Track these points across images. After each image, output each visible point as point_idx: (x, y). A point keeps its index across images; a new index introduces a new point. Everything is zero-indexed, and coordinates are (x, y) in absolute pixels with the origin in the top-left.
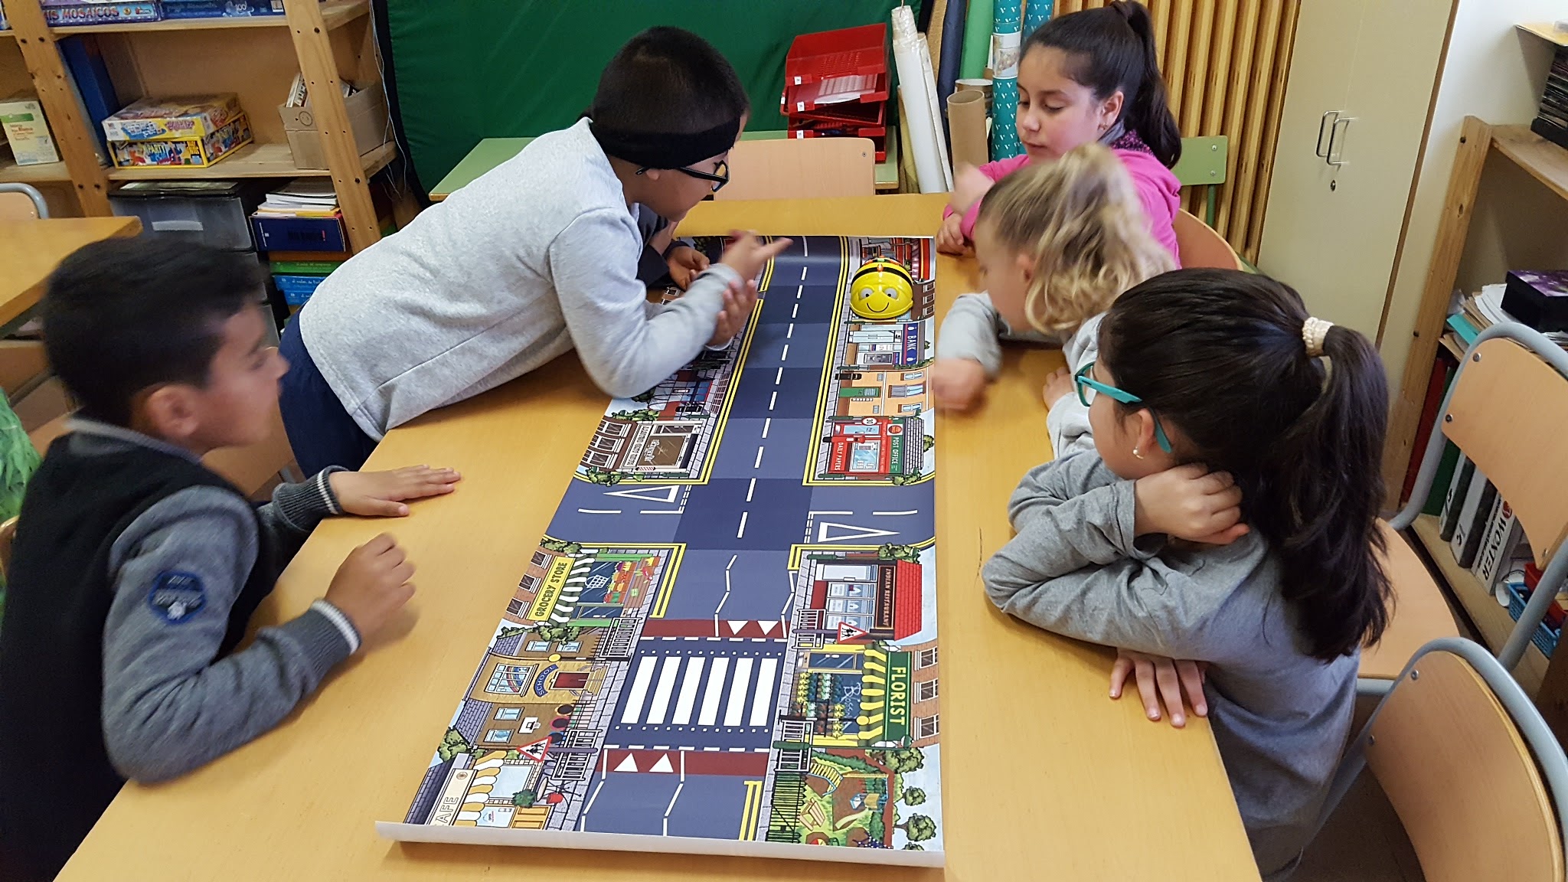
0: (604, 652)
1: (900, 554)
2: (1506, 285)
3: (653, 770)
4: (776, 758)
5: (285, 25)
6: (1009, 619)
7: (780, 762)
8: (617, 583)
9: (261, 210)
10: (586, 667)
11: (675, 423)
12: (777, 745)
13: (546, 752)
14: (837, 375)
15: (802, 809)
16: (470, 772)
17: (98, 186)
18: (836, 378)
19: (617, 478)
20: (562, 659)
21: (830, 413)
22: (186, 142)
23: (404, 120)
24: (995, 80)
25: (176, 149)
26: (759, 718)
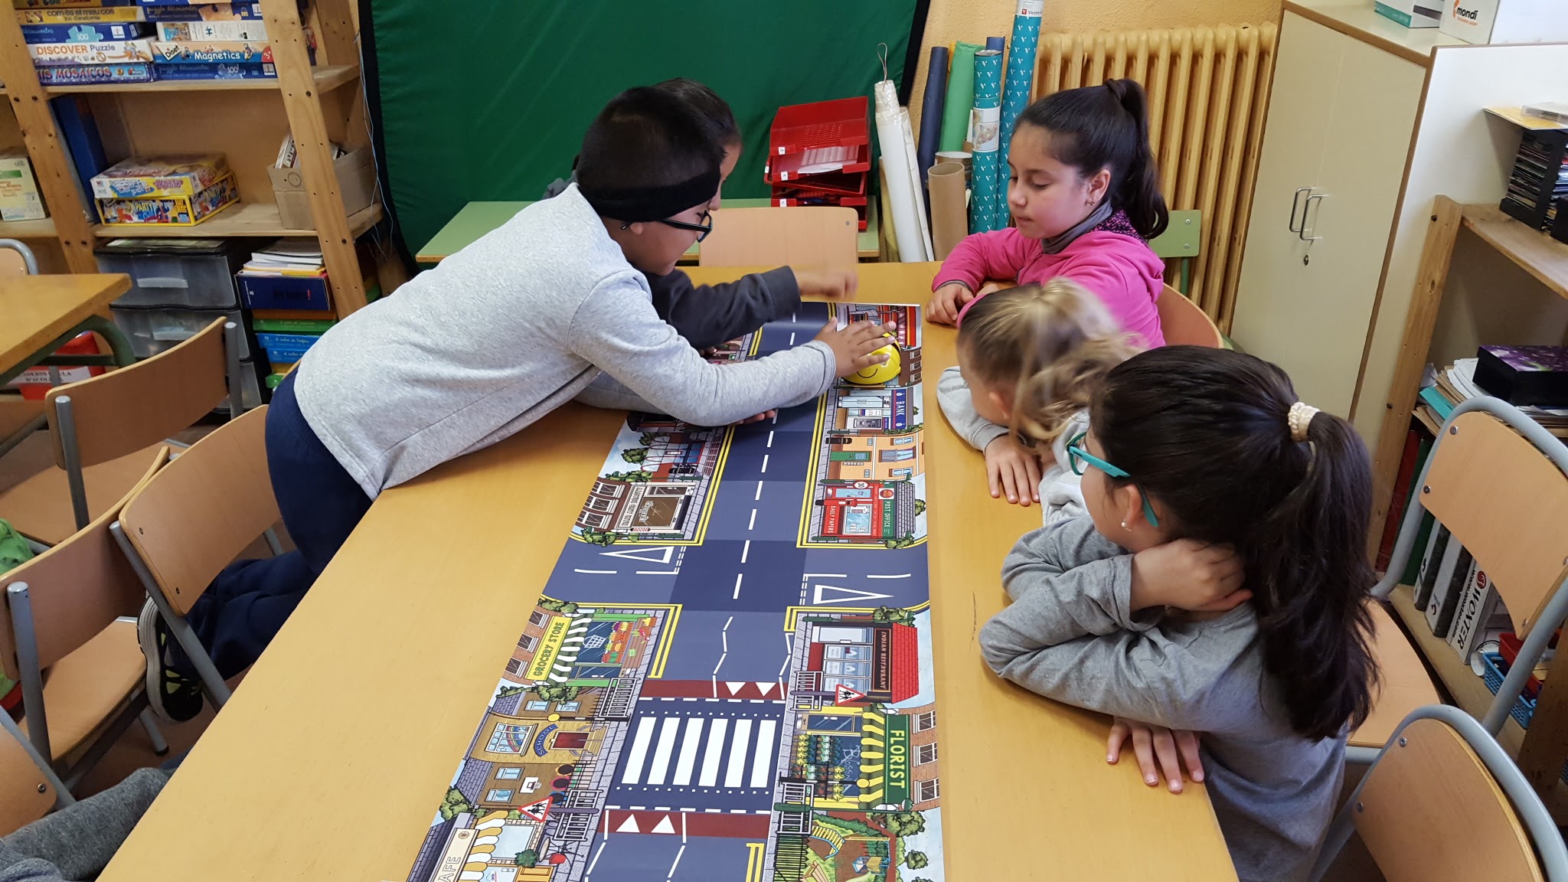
0: (603, 712)
1: (895, 617)
2: (1477, 359)
3: (654, 831)
4: (777, 820)
5: (276, 87)
6: (1007, 685)
7: (782, 824)
8: (615, 643)
9: (247, 269)
10: (585, 727)
11: (669, 484)
12: (778, 807)
13: (547, 812)
14: (827, 439)
15: (805, 871)
16: (472, 832)
17: (84, 243)
18: (827, 442)
19: (612, 538)
20: (561, 718)
21: (821, 476)
22: (174, 201)
23: (391, 182)
24: (975, 154)
25: (163, 207)
26: (759, 780)
